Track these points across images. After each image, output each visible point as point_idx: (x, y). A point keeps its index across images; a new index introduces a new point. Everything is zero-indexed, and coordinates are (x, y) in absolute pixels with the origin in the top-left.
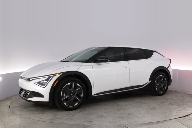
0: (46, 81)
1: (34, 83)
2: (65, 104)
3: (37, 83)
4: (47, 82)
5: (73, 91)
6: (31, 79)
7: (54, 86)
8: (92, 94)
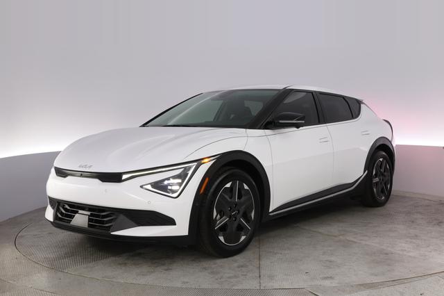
0: (180, 181)
1: (141, 187)
2: (222, 238)
3: (149, 187)
4: (183, 182)
5: (236, 205)
6: (124, 177)
7: (202, 191)
8: (270, 210)
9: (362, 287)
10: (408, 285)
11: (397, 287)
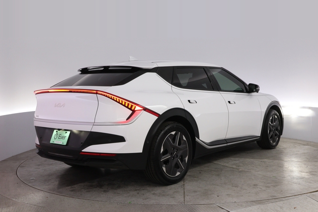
9: (254, 203)
10: (286, 201)
11: (278, 203)
